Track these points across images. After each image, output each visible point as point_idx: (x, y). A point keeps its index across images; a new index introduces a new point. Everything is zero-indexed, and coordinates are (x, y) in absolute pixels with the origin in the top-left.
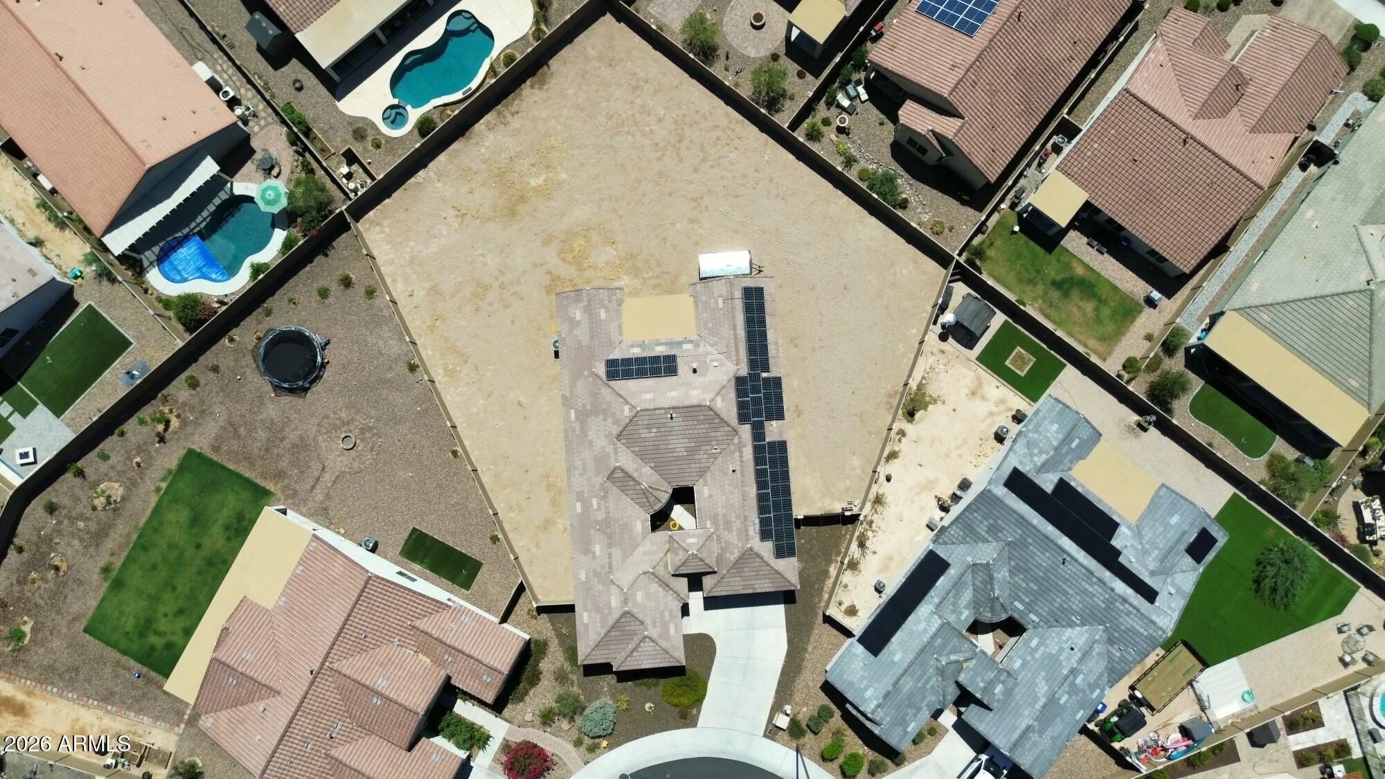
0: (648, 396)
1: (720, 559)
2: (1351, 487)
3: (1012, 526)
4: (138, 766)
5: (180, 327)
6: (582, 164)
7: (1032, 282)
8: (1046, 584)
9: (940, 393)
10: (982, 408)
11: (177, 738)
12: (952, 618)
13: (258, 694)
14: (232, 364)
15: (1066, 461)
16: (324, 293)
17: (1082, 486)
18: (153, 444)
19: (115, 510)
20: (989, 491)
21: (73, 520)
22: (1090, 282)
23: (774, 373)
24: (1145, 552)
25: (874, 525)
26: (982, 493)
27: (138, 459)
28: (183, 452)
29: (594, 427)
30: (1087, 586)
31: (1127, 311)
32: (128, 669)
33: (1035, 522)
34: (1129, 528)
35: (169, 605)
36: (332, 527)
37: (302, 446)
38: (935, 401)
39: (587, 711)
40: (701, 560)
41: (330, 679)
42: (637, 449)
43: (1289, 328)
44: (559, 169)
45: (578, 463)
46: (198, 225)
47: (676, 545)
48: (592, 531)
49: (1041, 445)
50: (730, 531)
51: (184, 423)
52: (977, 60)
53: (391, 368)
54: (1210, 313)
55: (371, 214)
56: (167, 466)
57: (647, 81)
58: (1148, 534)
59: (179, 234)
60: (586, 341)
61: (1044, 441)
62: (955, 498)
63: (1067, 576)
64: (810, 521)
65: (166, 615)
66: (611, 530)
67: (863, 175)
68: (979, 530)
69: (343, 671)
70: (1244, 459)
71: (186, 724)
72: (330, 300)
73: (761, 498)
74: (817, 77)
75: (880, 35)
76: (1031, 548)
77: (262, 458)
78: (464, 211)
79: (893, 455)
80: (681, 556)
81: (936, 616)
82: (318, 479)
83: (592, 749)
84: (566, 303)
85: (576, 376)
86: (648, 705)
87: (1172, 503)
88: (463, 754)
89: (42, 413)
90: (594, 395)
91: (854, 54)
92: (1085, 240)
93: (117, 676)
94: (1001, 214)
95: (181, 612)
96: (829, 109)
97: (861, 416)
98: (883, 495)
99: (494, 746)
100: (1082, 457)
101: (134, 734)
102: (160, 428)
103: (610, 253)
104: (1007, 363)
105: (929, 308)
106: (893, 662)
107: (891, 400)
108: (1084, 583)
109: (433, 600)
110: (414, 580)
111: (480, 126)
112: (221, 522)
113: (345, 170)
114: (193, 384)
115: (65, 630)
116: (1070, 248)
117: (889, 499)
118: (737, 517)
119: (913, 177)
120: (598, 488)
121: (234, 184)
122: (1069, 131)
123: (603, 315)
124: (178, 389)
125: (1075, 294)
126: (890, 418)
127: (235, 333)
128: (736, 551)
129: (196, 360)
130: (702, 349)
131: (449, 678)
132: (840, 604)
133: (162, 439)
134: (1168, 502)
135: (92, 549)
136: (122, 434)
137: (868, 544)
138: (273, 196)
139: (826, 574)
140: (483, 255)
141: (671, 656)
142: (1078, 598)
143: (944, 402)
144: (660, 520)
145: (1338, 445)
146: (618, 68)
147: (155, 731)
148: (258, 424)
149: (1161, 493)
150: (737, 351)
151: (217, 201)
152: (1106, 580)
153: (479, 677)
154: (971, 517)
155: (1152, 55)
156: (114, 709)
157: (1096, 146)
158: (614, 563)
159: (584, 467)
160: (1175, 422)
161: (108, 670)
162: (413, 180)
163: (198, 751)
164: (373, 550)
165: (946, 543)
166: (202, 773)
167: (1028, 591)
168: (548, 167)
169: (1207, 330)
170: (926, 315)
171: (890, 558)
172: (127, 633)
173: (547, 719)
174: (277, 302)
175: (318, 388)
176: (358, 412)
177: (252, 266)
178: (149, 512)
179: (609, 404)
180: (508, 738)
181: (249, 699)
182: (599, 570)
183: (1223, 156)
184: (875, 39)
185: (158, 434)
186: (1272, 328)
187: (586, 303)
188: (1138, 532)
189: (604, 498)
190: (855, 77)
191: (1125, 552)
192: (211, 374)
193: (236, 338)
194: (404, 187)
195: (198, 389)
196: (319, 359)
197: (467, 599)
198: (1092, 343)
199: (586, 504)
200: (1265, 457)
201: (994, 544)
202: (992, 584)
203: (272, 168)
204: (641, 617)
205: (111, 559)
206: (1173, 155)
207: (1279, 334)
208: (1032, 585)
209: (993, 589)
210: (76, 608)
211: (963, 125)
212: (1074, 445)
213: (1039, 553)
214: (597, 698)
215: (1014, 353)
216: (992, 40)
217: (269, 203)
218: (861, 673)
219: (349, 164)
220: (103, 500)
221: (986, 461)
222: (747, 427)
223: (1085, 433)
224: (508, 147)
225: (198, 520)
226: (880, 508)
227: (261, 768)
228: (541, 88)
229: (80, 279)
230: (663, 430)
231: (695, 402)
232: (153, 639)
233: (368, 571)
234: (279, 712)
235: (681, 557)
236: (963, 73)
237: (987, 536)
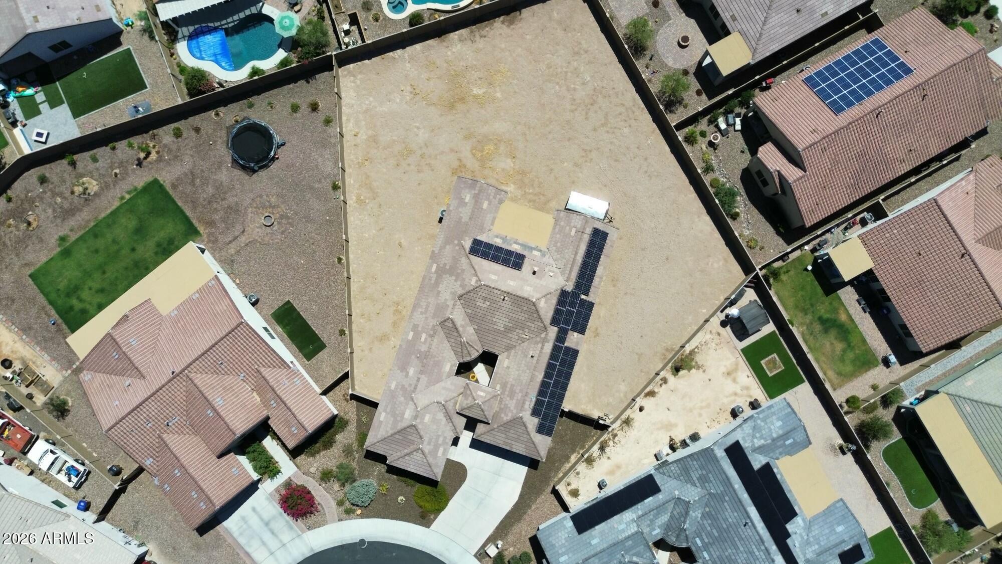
0: (493, 277)
1: (496, 415)
2: (979, 560)
3: (718, 482)
4: (27, 386)
5: (185, 91)
6: (515, 92)
7: (805, 311)
8: (725, 535)
9: (705, 364)
10: (730, 387)
11: (62, 379)
12: (646, 530)
13: (129, 372)
14: (210, 131)
15: (777, 452)
16: (295, 108)
17: (782, 475)
18: (133, 164)
19: (86, 200)
20: (712, 450)
21: (54, 194)
22: (847, 329)
23: (590, 298)
24: (808, 543)
25: (617, 438)
26: (706, 449)
27: (117, 171)
28: (151, 179)
29: (445, 282)
30: (755, 550)
31: (866, 361)
32: (49, 316)
33: (736, 486)
34: (803, 520)
35: (95, 283)
36: (232, 275)
37: (234, 210)
38: (698, 367)
39: (356, 484)
40: (482, 410)
41: (184, 383)
42: (470, 311)
43: (982, 424)
44: (498, 89)
45: (423, 303)
46: (228, 23)
47: (468, 392)
48: (413, 357)
49: (764, 432)
50: (512, 399)
51: (160, 159)
52: (834, 133)
53: (320, 181)
54: (927, 388)
55: (352, 66)
56: (136, 184)
57: (586, 52)
58: (815, 531)
59: (212, 25)
60: (465, 219)
61: (767, 430)
62: (684, 444)
63: (743, 536)
64: (572, 416)
65: (90, 289)
66: (427, 362)
67: (714, 183)
68: (693, 475)
69: (196, 381)
70: (908, 505)
71: (73, 372)
72: (298, 115)
73: (544, 384)
74: (710, 98)
75: (768, 88)
76: (726, 504)
77: (204, 206)
78: (418, 91)
79: (652, 394)
81: (635, 524)
82: (236, 238)
83: (349, 512)
84: (462, 186)
85: (448, 241)
86: (401, 498)
87: (843, 515)
88: (255, 476)
89: (64, 110)
90: (456, 260)
91: (744, 94)
92: (857, 297)
93: (39, 317)
94: (802, 252)
95: (101, 291)
96: (709, 125)
97: (640, 355)
98: (632, 419)
99: (280, 480)
100: (791, 454)
101: (34, 363)
102: (142, 155)
103: (507, 164)
104: (763, 362)
105: (722, 299)
106: (590, 543)
107: (667, 354)
108: (754, 547)
109: (280, 358)
110: (273, 337)
111: (455, 36)
112: (156, 239)
113: (346, 27)
114: (178, 134)
115: (16, 269)
116: (843, 298)
117: (636, 424)
118: (521, 391)
119: (750, 199)
120: (430, 327)
121: (265, 5)
122: (879, 213)
123: (485, 205)
124: (165, 134)
125: (833, 333)
126: (661, 366)
127: (222, 110)
128: (510, 415)
129: (186, 118)
130: (546, 260)
131: (268, 418)
132: (568, 485)
133: (140, 164)
134: (840, 514)
135: (59, 221)
136: (114, 149)
137: (607, 450)
138: (287, 24)
139: (567, 458)
140: (418, 128)
141: (432, 471)
142: (745, 555)
143: (704, 371)
144: (464, 369)
145: (983, 524)
146: (570, 34)
147: (49, 367)
148: (211, 181)
149: (838, 505)
150: (571, 271)
151: (248, 12)
152: (771, 551)
153: (289, 427)
154: (691, 463)
155: (963, 183)
156: (27, 340)
157: (895, 231)
158: (419, 386)
159: (427, 309)
160: (869, 457)
161: (34, 311)
162: (391, 54)
163: (73, 394)
164: (254, 304)
165: (664, 474)
166: (69, 411)
167: (709, 535)
168: (490, 84)
169: (921, 400)
170: (718, 303)
171: (618, 467)
172: (59, 290)
173: (326, 476)
174: (260, 101)
175: (263, 174)
176: (283, 202)
177: (253, 68)
178: (109, 211)
179: (463, 270)
180: (292, 478)
181: (122, 373)
182: (406, 386)
183: (987, 278)
184: (763, 89)
185: (139, 159)
186: (969, 418)
187: (476, 192)
188: (809, 526)
189: (432, 336)
190: (738, 110)
191: (793, 536)
192: (193, 133)
193: (221, 114)
194: (383, 56)
195: (180, 139)
196: (272, 154)
197: (304, 367)
198: (830, 373)
199: (417, 336)
200: (923, 511)
201: (699, 490)
202: (685, 518)
203: (296, 4)
204: (422, 433)
205: (69, 233)
206: (949, 262)
207: (973, 425)
208: (714, 531)
209: (684, 522)
210: (30, 257)
211: (803, 176)
212: (788, 442)
213: (729, 511)
214: (368, 477)
215: (770, 357)
216: (850, 123)
217: (283, 28)
218: (564, 541)
219: (351, 24)
220: (81, 189)
221: (718, 426)
222: (555, 329)
223: (799, 437)
224: (468, 59)
225: (140, 231)
226: (626, 428)
227: (109, 426)
228: (508, 26)
229: (130, 28)
230: (494, 305)
231: (525, 295)
232: (74, 302)
233: (242, 317)
234: (139, 391)
235: (469, 402)
236: (819, 138)
237: (696, 481)
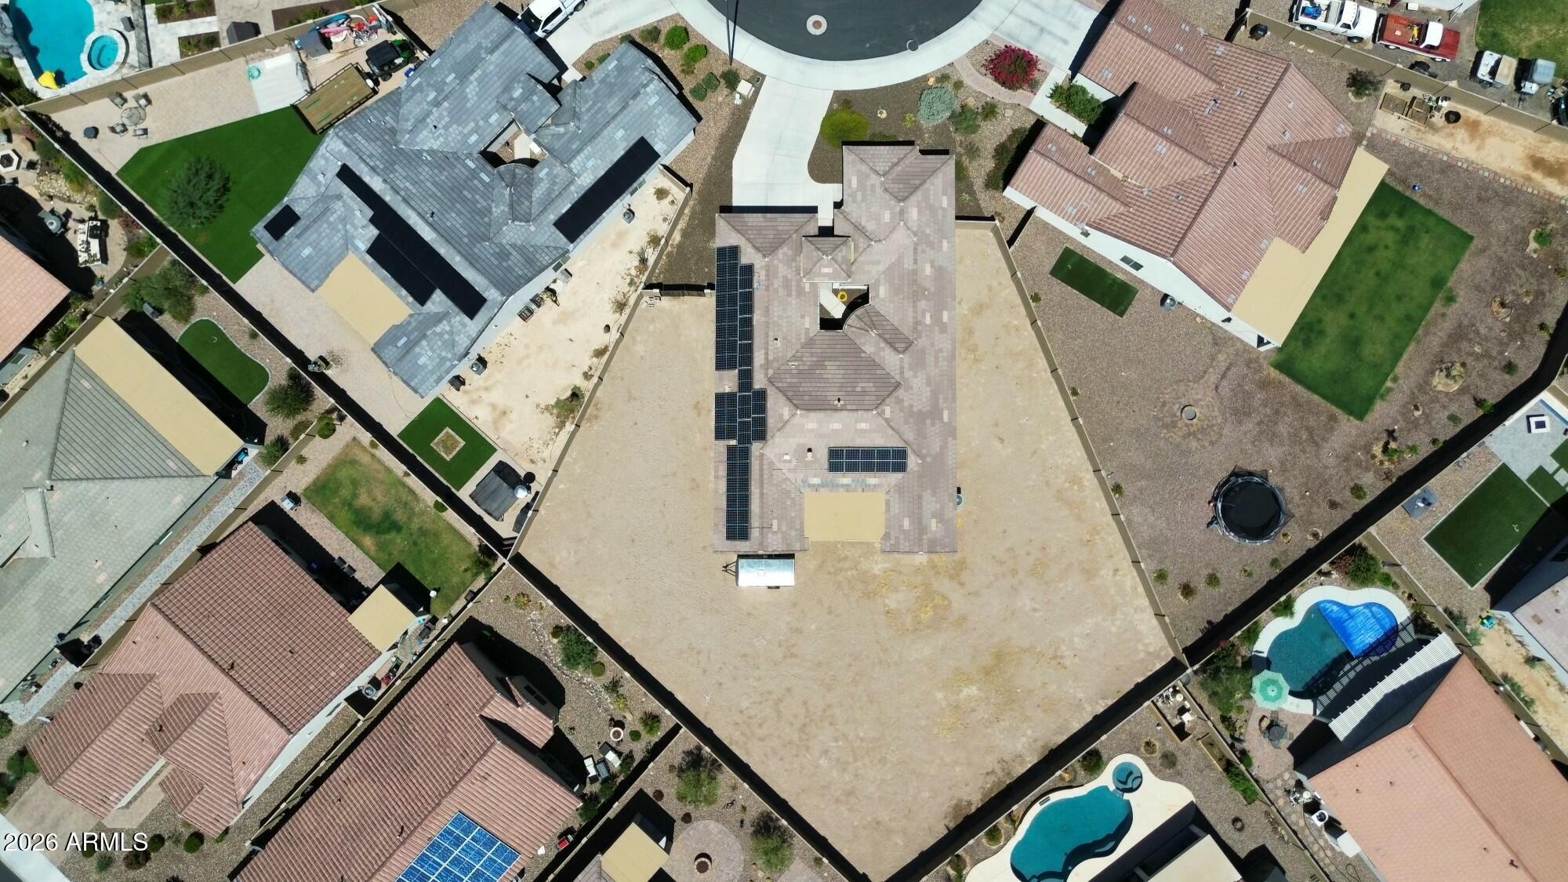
0: (863, 426)
1: (799, 250)
2: (106, 280)
3: (483, 257)
4: (1414, 98)
5: (1371, 551)
6: (917, 707)
7: (423, 532)
8: (455, 196)
9: (540, 415)
10: (497, 396)
11: (1375, 122)
12: (558, 169)
13: (1291, 150)
14: (1315, 509)
15: (414, 324)
16: (1213, 580)
17: (400, 296)
18: (1400, 429)
19: (1442, 362)
20: (503, 294)
21: (1486, 355)
22: (358, 527)
23: (723, 445)
24: (343, 220)
25: (628, 281)
26: (511, 294)
27: (1417, 414)
28: (1369, 418)
29: (924, 400)
30: (411, 187)
31: (322, 492)
33: (458, 258)
34: (357, 248)
35: (1384, 258)
36: (1209, 325)
37: (1240, 414)
38: (547, 408)
39: (948, 114)
40: (819, 249)
41: (1215, 157)
42: (878, 372)
43: (147, 449)
44: (944, 704)
45: (943, 364)
46: (1353, 668)
47: (844, 267)
48: (932, 290)
49: (439, 343)
50: (785, 277)
51: (1367, 448)
52: (457, 782)
53: (1141, 491)
54: (229, 482)
55: (1158, 667)
56: (1384, 404)
57: (837, 801)
58: (337, 240)
59: (1375, 658)
60: (927, 495)
61: (435, 347)
62: (537, 301)
63: (431, 200)
64: (698, 289)
65: (1386, 247)
66: (911, 287)
67: (599, 669)
68: (518, 256)
69: (1201, 164)
70: (217, 320)
71: (1364, 135)
72: (1206, 572)
73: (748, 308)
74: (641, 792)
75: (563, 835)
76: (465, 233)
77: (1282, 404)
78: (1054, 662)
79: (599, 353)
80: (840, 255)
81: (575, 171)
82: (1224, 376)
83: (943, 78)
84: (947, 540)
85: (940, 457)
86: (884, 115)
87: (307, 270)
88: (1080, 80)
89: (1523, 470)
90: (921, 434)
91: (595, 813)
92: (357, 576)
93: (1437, 189)
94: (451, 614)
95: (1371, 249)
96: (631, 752)
97: (631, 398)
98: (615, 311)
99: (1046, 88)
100: (396, 327)
101: (1419, 130)
102: (1393, 445)
103: (893, 601)
104: (462, 443)
105: (542, 511)
106: (626, 130)
107: (595, 412)
108: (414, 191)
109: (1105, 232)
110: (1125, 260)
111: (1031, 760)
112: (1328, 340)
113: (1187, 718)
114: (1357, 491)
115: (1494, 241)
116: (376, 568)
117: (609, 307)
118: (776, 290)
119: (543, 664)
120: (924, 334)
121: (1312, 713)
122: (359, 701)
123: (906, 523)
124: (1374, 486)
125: (376, 515)
126: (598, 394)
127: (1311, 543)
128: (781, 256)
129: (1355, 515)
130: (800, 476)
131: (1091, 152)
132: (673, 202)
133: (1391, 434)
134: (311, 271)
135: (1466, 322)
136: (1434, 441)
137: (637, 263)
138: (1269, 689)
139: (685, 234)
140: (1035, 610)
141: (857, 155)
142: (422, 178)
143: (538, 406)
144: (858, 301)
145: (115, 320)
146: (869, 819)
147: (1397, 131)
148: (1287, 441)
149: (316, 282)
150: (761, 470)
151: (1332, 694)
152: (390, 192)
153: (1059, 150)
154: (526, 271)
156: (1440, 156)
157: (333, 674)
158: (911, 253)
159: (937, 358)
160: (289, 360)
161: (1447, 194)
162: (1110, 702)
163: (1353, 108)
164: (1166, 296)
165: (556, 248)
166: (1348, 86)
167: (474, 190)
168: (957, 707)
169: (234, 462)
170: (546, 503)
171: (615, 245)
172: (1427, 232)
173: (990, 110)
174: (1265, 574)
175: (1221, 475)
176: (1178, 445)
177: (1292, 614)
178: (1405, 356)
179: (906, 422)
180: (1029, 94)
181: (1299, 146)
182: (928, 249)
183: (191, 646)
184: (570, 831)
185: (1395, 439)
186: (166, 452)
187: (925, 537)
188: (348, 243)
189: (917, 323)
190: (595, 788)
191: (365, 222)
192: (1338, 499)
193: (1310, 538)
194: (1121, 695)
195: (1352, 485)
196: (1219, 505)
197: (1068, 238)
198: (365, 459)
199: (937, 319)
200: (194, 320)
201: (504, 241)
202: (512, 201)
203: (1269, 728)
204: (887, 196)
205: (1444, 310)
206: (248, 653)
207: (159, 445)
208: (469, 196)
209: (511, 195)
210: (1483, 262)
211: (482, 708)
212: (404, 340)
213: (458, 226)
214: (936, 127)
215: (454, 453)
216: (438, 805)
217: (1274, 682)
218: (660, 122)
219: (1182, 724)
220: (1454, 373)
221: (498, 339)
222: (757, 386)
223: (390, 353)
224: (1001, 733)
225: (1353, 343)
226: (620, 298)
227: (1289, 74)
228: (960, 800)
229: (1484, 616)
230: (849, 389)
231: (812, 415)
232: (1400, 224)
233: (1174, 263)
234: (1268, 128)
236: (475, 769)
237: (511, 250)
